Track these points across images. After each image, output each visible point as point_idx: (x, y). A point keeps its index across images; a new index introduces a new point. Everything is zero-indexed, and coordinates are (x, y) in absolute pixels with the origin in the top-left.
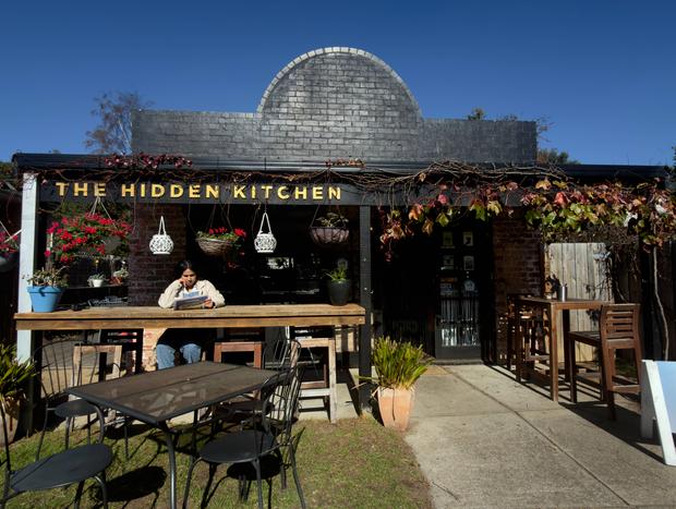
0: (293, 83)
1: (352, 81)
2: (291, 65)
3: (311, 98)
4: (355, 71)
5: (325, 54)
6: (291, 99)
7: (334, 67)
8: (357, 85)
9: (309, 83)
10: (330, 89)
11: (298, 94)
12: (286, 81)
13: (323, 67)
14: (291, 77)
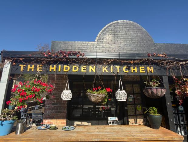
0: (108, 32)
1: (128, 31)
2: (107, 26)
3: (114, 36)
4: (129, 28)
5: (118, 22)
6: (107, 37)
7: (121, 26)
8: (130, 32)
9: (113, 32)
10: (121, 34)
11: (110, 35)
12: (105, 31)
13: (118, 26)
14: (107, 30)
